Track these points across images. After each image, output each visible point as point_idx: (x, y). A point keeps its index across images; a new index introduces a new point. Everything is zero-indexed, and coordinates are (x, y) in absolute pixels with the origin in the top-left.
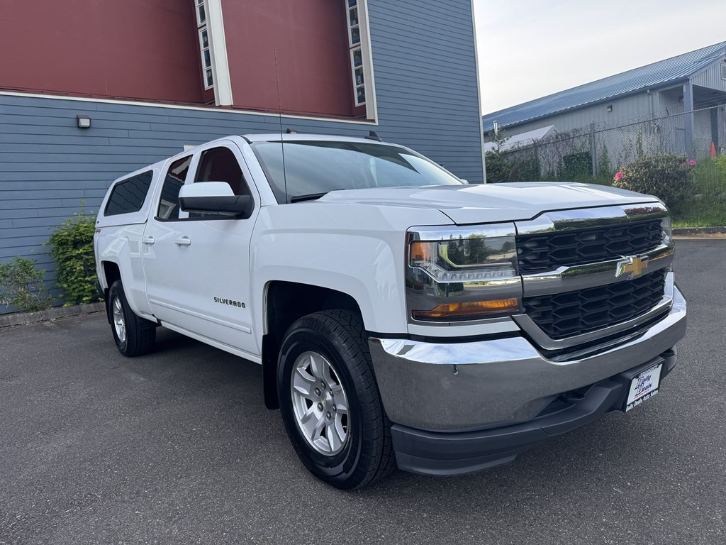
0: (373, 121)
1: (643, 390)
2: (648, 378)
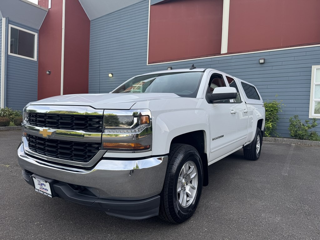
1: (43, 188)
2: (44, 185)
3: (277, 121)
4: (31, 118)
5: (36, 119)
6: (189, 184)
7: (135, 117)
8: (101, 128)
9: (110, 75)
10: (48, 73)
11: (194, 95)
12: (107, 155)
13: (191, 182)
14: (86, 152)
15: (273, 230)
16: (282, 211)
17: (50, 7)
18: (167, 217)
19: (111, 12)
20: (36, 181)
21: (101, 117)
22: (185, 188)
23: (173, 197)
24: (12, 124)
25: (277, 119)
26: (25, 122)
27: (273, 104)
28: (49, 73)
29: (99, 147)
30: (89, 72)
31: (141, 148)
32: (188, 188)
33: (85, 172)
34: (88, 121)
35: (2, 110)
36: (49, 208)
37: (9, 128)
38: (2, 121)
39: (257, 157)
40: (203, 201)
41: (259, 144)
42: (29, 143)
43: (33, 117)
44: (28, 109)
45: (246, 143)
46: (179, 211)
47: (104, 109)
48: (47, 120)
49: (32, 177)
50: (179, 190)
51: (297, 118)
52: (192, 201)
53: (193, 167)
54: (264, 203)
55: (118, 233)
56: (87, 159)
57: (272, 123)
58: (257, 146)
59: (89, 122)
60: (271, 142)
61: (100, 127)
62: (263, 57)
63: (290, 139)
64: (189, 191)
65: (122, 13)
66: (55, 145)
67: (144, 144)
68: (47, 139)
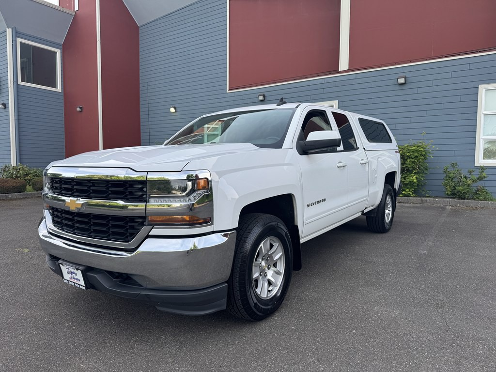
1: (74, 278)
2: (74, 273)
3: (426, 172)
4: (54, 185)
5: (61, 185)
6: (271, 268)
7: (189, 181)
8: (145, 196)
9: (172, 110)
10: (78, 109)
11: (279, 145)
12: (154, 232)
13: (275, 265)
14: (127, 229)
15: (385, 327)
16: (403, 303)
17: (76, 8)
18: (239, 311)
19: (169, 12)
20: (64, 269)
21: (144, 183)
22: (266, 273)
23: (245, 286)
24: (29, 188)
25: (426, 169)
26: (46, 189)
27: (419, 146)
28: (80, 110)
29: (144, 222)
30: (141, 106)
31: (199, 222)
32: (270, 274)
33: (125, 255)
34: (128, 187)
35: (13, 168)
36: (85, 305)
37: (25, 194)
38: (15, 184)
39: (387, 228)
40: (296, 292)
41: (391, 209)
42: (53, 218)
43: (56, 182)
44: (49, 172)
45: (366, 208)
46: (256, 304)
47: (148, 172)
48: (75, 187)
49: (59, 264)
50: (255, 275)
51: (456, 167)
52: (275, 290)
53: (276, 245)
54: (381, 293)
55: (175, 335)
56: (129, 238)
57: (418, 176)
58: (387, 211)
59: (129, 190)
60: (416, 205)
61: (143, 195)
62: (404, 74)
63: (445, 199)
64: (272, 276)
65: (187, 13)
66: (86, 220)
67: (202, 216)
68: (76, 213)
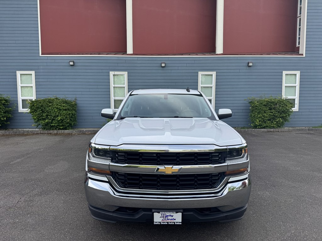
0: (302, 55)
1: (168, 219)
12: (231, 180)
47: (227, 146)
62: (164, 62)
